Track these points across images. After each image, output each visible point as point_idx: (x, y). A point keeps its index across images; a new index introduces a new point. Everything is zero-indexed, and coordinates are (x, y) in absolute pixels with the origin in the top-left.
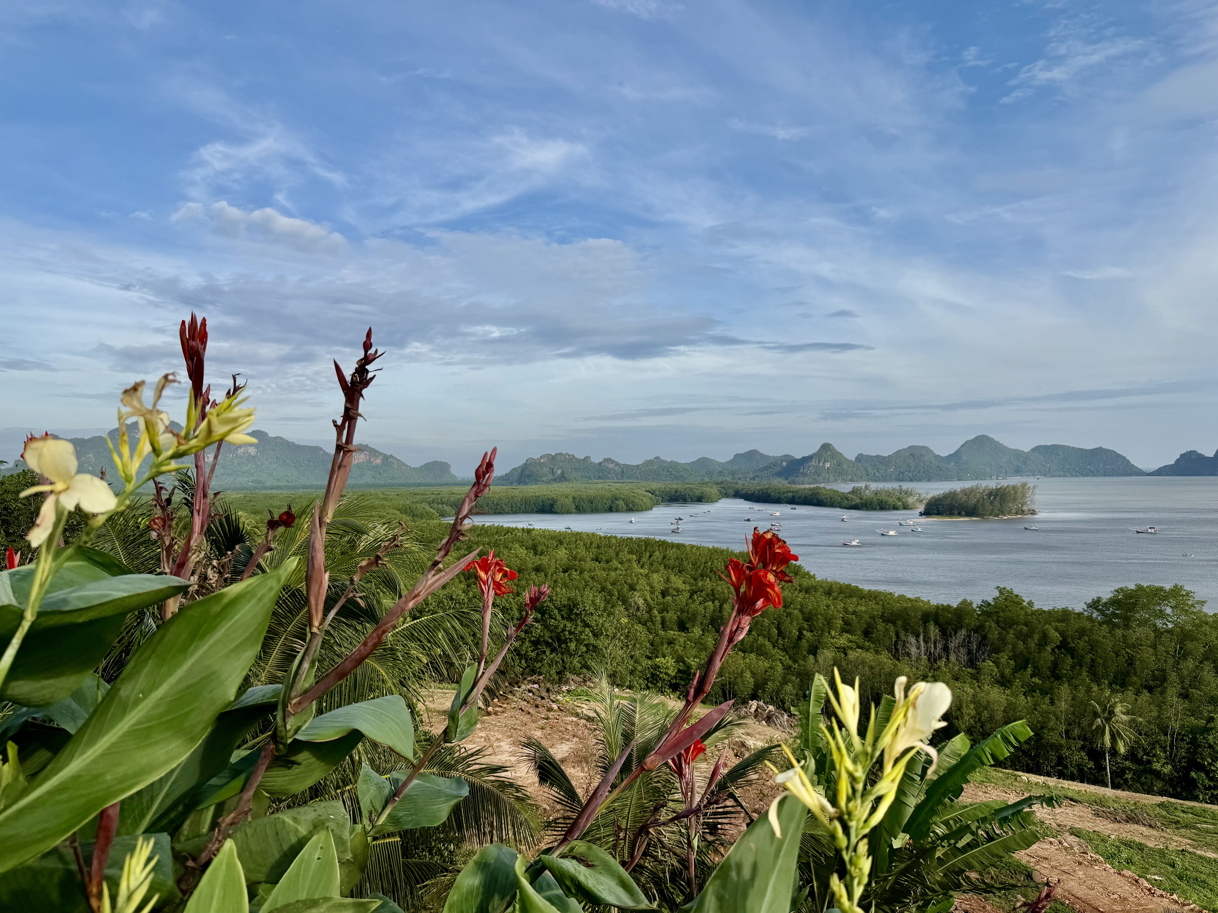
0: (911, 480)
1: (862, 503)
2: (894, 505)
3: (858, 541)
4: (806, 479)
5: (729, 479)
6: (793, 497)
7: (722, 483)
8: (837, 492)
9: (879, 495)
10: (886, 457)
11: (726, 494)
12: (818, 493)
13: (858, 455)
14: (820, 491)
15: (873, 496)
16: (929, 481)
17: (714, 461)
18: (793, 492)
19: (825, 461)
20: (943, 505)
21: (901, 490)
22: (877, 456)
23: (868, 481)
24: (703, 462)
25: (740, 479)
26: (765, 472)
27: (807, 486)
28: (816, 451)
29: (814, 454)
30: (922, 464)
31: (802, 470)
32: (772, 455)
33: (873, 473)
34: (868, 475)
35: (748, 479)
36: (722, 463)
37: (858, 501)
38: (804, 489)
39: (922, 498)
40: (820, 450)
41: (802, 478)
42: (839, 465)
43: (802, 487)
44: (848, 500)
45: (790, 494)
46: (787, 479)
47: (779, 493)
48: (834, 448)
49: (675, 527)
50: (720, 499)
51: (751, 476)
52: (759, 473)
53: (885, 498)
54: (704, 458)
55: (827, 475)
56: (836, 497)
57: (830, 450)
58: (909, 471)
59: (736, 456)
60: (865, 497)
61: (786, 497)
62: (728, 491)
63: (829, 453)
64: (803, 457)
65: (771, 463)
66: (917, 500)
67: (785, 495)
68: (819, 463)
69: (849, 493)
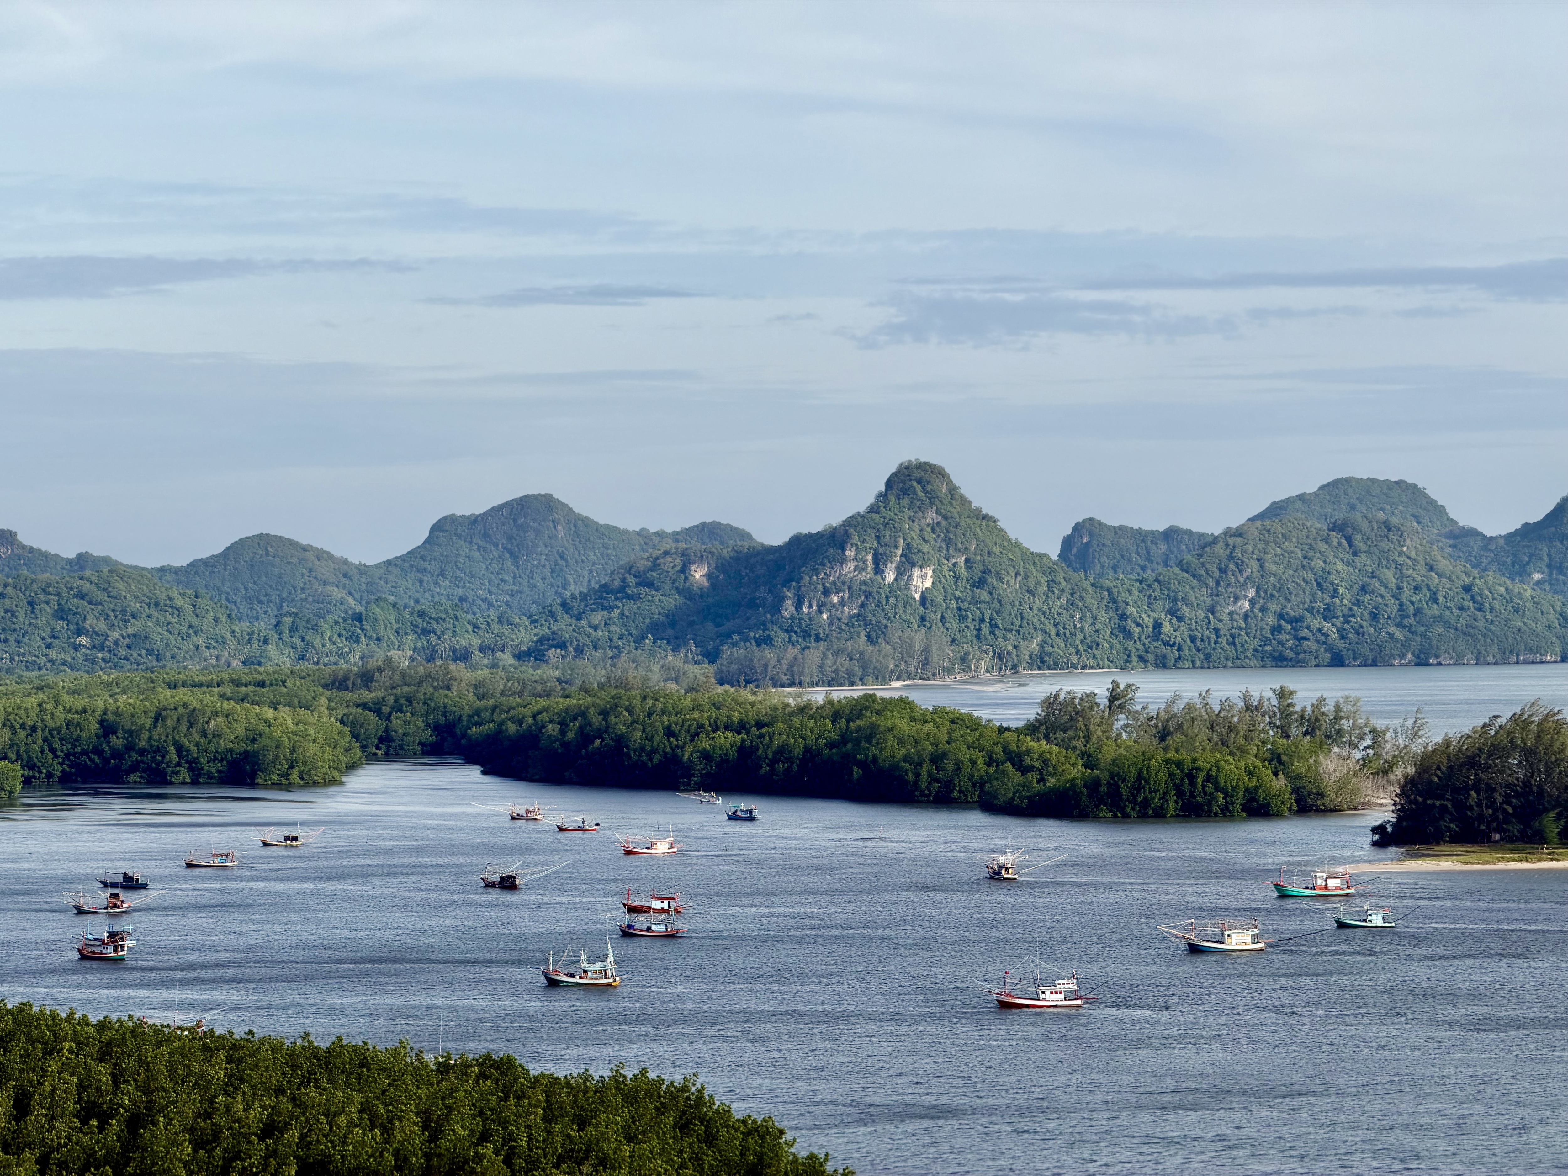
0: (1338, 661)
1: (1093, 785)
2: (1251, 794)
3: (1066, 985)
4: (814, 655)
5: (402, 658)
6: (744, 752)
7: (367, 678)
8: (973, 724)
9: (1178, 738)
10: (1215, 540)
11: (385, 739)
12: (870, 734)
13: (1078, 528)
14: (884, 722)
15: (1148, 743)
16: (1421, 662)
17: (322, 555)
18: (741, 727)
19: (909, 562)
20: (1491, 789)
21: (1286, 711)
22: (1171, 535)
23: (1125, 664)
25: (462, 656)
26: (598, 617)
27: (818, 696)
28: (862, 508)
29: (853, 522)
30: (1389, 575)
31: (788, 609)
32: (633, 526)
33: (1148, 621)
34: (1128, 635)
35: (507, 658)
36: (362, 569)
37: (1075, 771)
38: (802, 710)
39: (1388, 750)
40: (882, 497)
41: (793, 652)
42: (980, 583)
43: (790, 697)
44: (1025, 770)
45: (726, 740)
46: (712, 656)
47: (669, 732)
48: (953, 490)
49: (99, 928)
50: (352, 767)
51: (525, 637)
52: (564, 626)
53: (1207, 758)
54: (263, 540)
55: (919, 638)
56: (965, 755)
57: (932, 498)
58: (1328, 614)
59: (438, 528)
60: (1108, 754)
61: (706, 756)
62: (396, 722)
63: (931, 516)
64: (797, 541)
65: (629, 569)
66: (1365, 762)
67: (704, 743)
68: (878, 570)
69: (1031, 729)
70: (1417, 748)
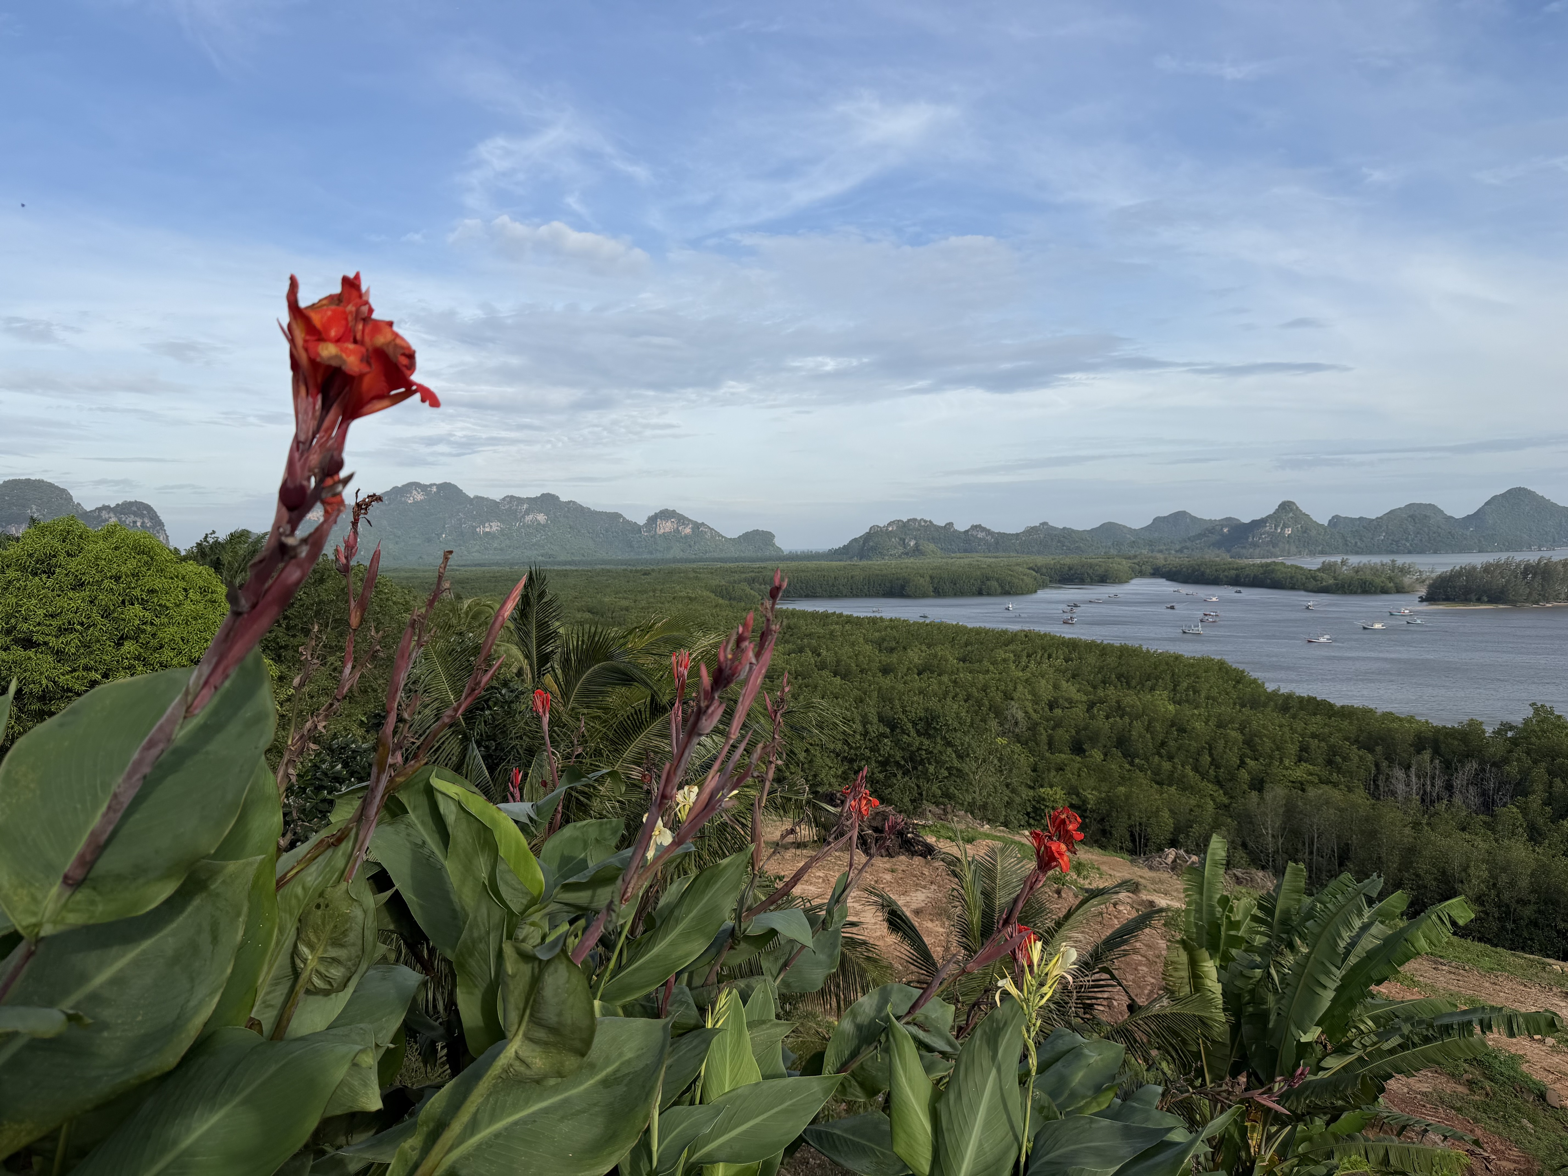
0: (1410, 552)
1: (1337, 585)
2: (1382, 588)
3: (1328, 637)
4: (1257, 550)
5: (1145, 552)
6: (1237, 576)
7: (1135, 557)
8: (1301, 568)
9: (1361, 573)
10: (1373, 520)
11: (1140, 572)
12: (1273, 571)
13: (1333, 517)
14: (1276, 568)
15: (1352, 574)
16: (1435, 552)
17: (1124, 527)
18: (1237, 569)
19: (1285, 526)
20: (1455, 587)
21: (1394, 566)
22: (1361, 519)
23: (1347, 553)
24: (1109, 530)
25: (1161, 551)
26: (1198, 542)
27: (1258, 561)
28: (1271, 513)
29: (1269, 517)
30: (1426, 529)
31: (1250, 540)
32: (1207, 518)
33: (1353, 542)
34: (1347, 545)
35: (1173, 552)
36: (1135, 530)
37: (1331, 581)
38: (1254, 565)
39: (1424, 576)
40: (1277, 510)
41: (1251, 550)
42: (1305, 532)
43: (1250, 561)
44: (1316, 581)
45: (1233, 573)
46: (1228, 551)
47: (1216, 571)
48: (1297, 508)
49: (1069, 616)
50: (1131, 579)
51: (1178, 547)
52: (1188, 544)
53: (1369, 577)
54: (1110, 523)
55: (1287, 546)
56: (1299, 577)
57: (1291, 510)
58: (1407, 540)
59: (1155, 520)
60: (1340, 578)
61: (1227, 577)
62: (1143, 567)
63: (1291, 515)
64: (1253, 521)
65: (1207, 529)
66: (1417, 579)
67: (1226, 573)
68: (1276, 529)
69: (1319, 570)
70: (1434, 575)
